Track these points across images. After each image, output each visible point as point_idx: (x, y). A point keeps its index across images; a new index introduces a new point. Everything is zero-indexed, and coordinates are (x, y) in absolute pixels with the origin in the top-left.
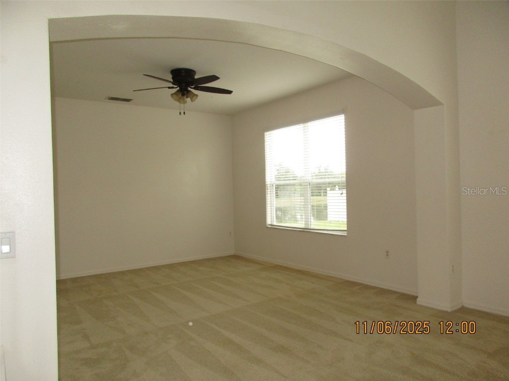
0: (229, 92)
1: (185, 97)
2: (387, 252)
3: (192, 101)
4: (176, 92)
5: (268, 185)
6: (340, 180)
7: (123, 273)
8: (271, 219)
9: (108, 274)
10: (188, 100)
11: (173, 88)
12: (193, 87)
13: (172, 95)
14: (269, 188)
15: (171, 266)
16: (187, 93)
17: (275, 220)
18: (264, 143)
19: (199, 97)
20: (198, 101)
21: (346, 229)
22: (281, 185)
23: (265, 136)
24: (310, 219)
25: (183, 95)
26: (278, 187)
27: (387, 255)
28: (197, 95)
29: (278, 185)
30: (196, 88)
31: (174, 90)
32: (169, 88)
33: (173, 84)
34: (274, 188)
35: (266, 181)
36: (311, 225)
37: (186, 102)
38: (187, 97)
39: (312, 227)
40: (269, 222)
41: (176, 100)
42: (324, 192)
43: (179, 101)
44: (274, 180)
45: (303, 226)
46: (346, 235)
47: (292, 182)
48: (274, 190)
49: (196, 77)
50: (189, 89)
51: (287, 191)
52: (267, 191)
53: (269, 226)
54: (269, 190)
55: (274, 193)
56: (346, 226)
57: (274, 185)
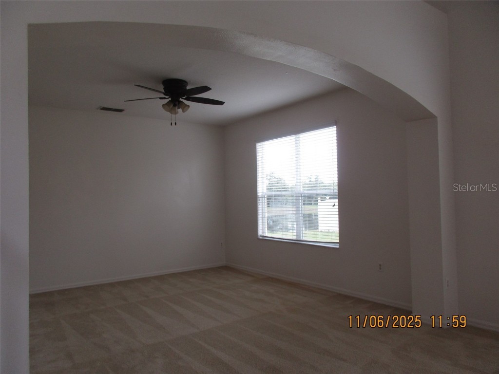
0: (221, 103)
1: (177, 108)
2: (380, 265)
3: (183, 111)
4: (168, 102)
5: (260, 196)
6: (332, 191)
7: (112, 285)
8: (263, 230)
9: (97, 285)
10: (180, 110)
11: (164, 98)
12: (184, 97)
13: (163, 105)
14: (260, 199)
15: (161, 278)
16: (179, 104)
17: (266, 231)
18: (256, 154)
19: (190, 107)
20: (189, 112)
21: (338, 241)
22: (272, 196)
23: (257, 148)
24: (302, 230)
25: (175, 105)
26: (269, 198)
27: (380, 269)
28: (189, 106)
29: (269, 196)
30: (188, 99)
31: (166, 101)
32: (161, 98)
33: (165, 94)
34: (266, 199)
35: (258, 192)
36: (302, 236)
37: (178, 113)
38: (179, 108)
39: (304, 239)
40: (260, 233)
41: (167, 111)
42: (314, 201)
43: (170, 111)
44: (265, 191)
45: (294, 238)
46: (338, 247)
47: (284, 193)
48: (266, 201)
49: (188, 88)
50: (181, 100)
51: (279, 202)
52: (258, 202)
53: (261, 237)
54: (260, 201)
55: (266, 204)
56: (338, 238)
57: (266, 196)
